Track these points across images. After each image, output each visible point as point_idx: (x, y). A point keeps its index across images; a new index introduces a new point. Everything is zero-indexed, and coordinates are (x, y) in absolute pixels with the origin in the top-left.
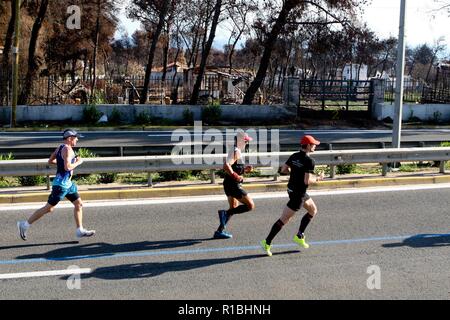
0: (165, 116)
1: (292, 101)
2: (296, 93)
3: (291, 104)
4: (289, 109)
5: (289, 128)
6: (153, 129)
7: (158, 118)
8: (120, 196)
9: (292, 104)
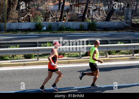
0: (72, 27)
1: (128, 19)
2: (130, 16)
3: (127, 20)
4: (127, 23)
5: (127, 32)
6: (67, 33)
7: (69, 28)
8: (69, 63)
9: (129, 21)
